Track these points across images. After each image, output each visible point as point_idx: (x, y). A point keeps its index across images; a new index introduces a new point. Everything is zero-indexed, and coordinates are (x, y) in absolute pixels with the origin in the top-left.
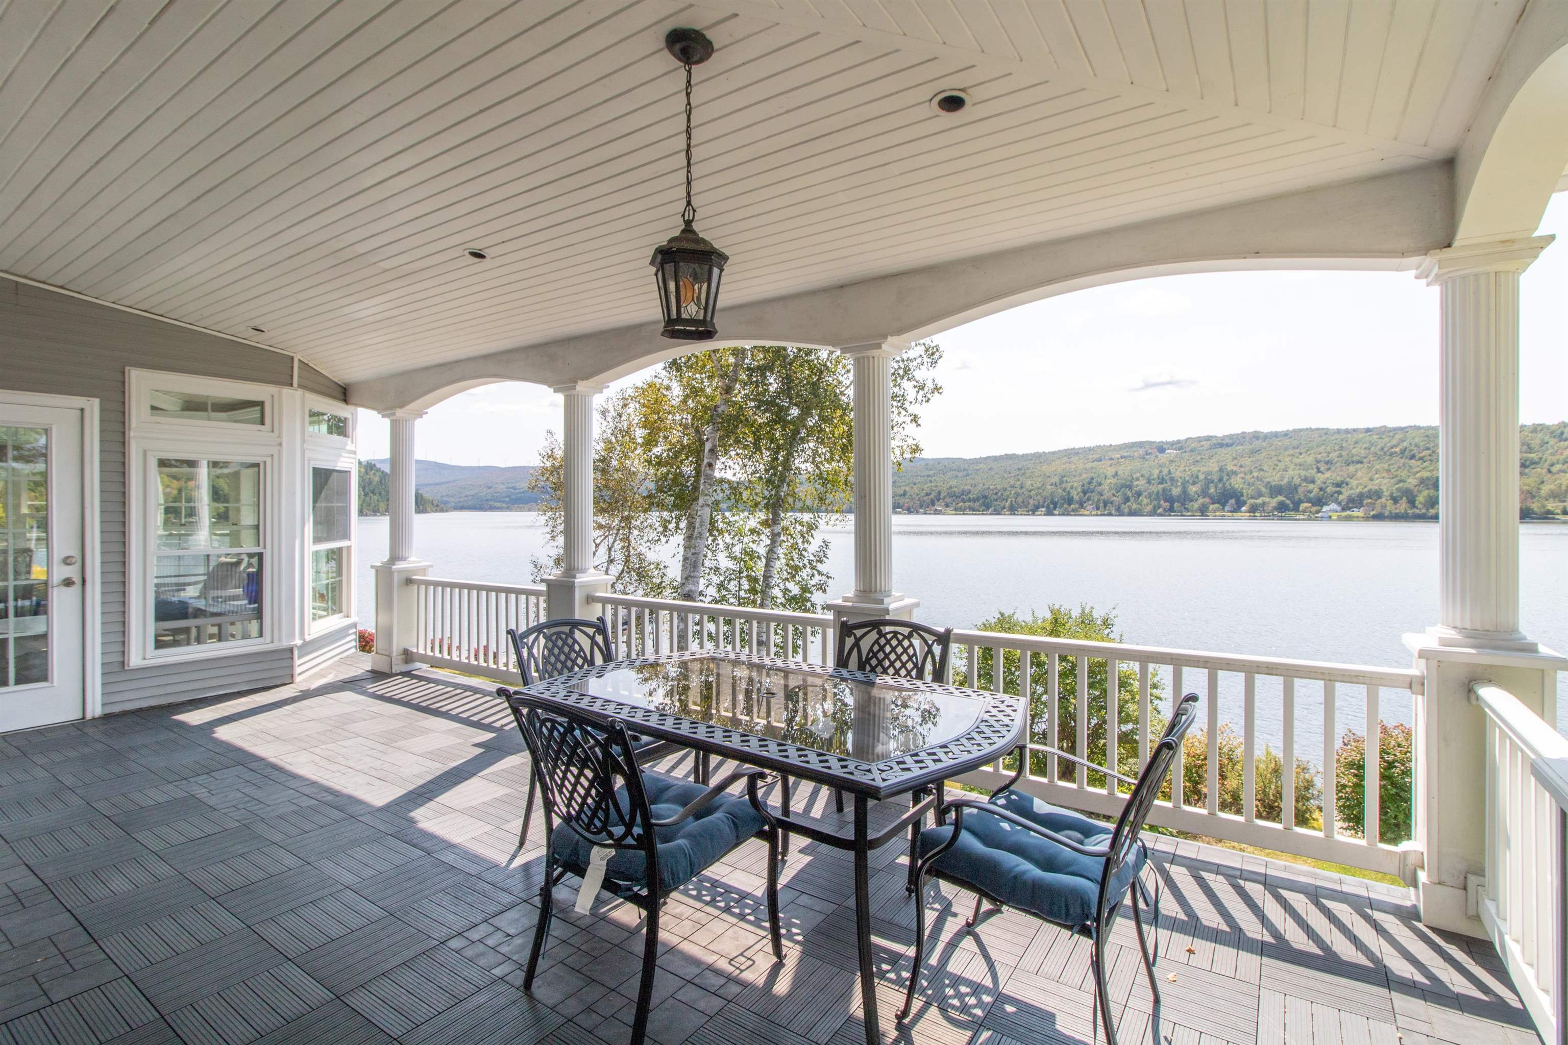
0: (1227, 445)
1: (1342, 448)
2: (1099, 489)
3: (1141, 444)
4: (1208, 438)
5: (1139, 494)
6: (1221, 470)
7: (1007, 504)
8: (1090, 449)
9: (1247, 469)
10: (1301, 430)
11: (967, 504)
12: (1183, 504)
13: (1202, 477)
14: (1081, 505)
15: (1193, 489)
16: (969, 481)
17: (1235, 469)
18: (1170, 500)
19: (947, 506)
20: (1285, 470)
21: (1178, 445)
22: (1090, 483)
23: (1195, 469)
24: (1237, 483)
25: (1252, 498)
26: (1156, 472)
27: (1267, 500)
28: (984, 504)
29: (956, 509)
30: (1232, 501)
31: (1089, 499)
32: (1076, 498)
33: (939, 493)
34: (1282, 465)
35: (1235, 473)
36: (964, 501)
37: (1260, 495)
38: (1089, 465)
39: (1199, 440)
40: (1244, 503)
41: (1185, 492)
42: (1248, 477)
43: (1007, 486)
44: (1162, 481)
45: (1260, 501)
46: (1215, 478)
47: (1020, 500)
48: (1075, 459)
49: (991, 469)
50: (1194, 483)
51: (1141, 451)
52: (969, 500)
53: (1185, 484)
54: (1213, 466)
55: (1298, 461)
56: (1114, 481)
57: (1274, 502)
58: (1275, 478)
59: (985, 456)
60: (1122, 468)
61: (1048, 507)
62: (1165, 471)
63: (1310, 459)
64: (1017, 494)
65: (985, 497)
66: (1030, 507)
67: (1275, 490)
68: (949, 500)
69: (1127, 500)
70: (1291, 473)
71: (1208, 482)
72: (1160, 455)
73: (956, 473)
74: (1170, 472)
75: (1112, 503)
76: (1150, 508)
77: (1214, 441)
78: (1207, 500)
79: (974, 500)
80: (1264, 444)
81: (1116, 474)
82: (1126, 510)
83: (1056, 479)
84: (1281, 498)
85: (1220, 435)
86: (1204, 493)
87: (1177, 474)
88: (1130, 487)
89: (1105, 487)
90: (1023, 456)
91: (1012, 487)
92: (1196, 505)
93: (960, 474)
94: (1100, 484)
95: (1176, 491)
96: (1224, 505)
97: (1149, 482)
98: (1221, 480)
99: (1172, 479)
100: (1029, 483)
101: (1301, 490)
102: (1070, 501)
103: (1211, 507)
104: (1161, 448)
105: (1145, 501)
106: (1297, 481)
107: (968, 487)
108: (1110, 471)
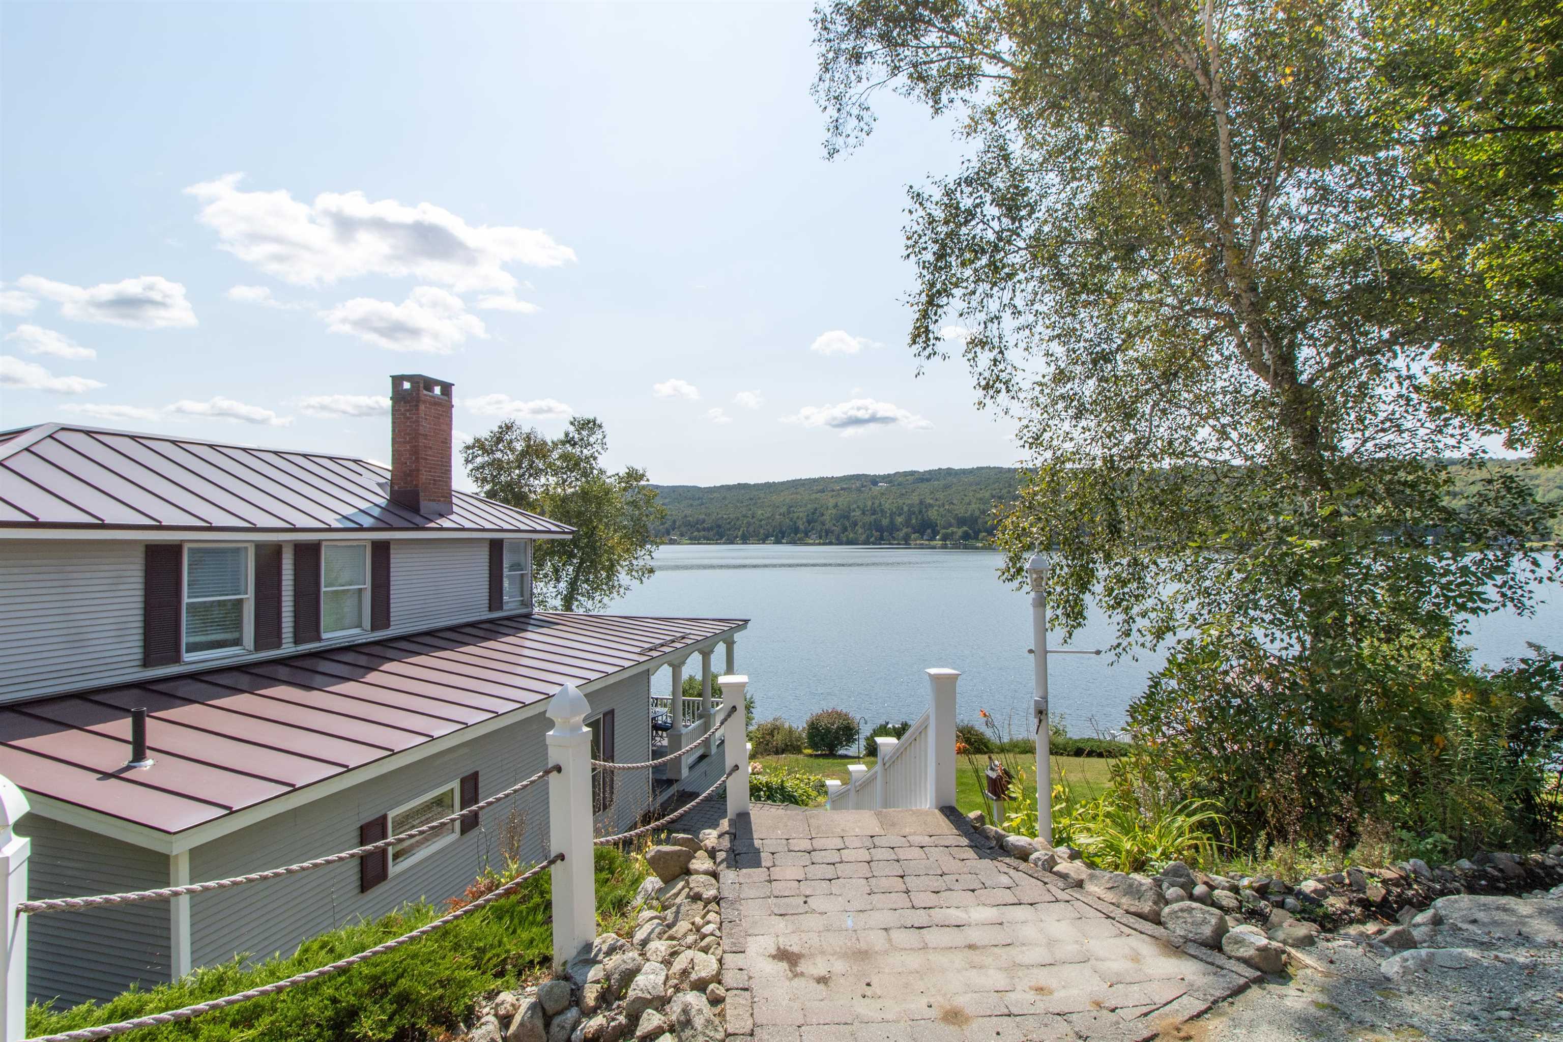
0: (928, 480)
1: (1010, 486)
2: (822, 519)
3: (857, 477)
4: (912, 473)
5: (855, 524)
6: (921, 503)
7: (740, 533)
8: (814, 481)
9: (940, 503)
10: (982, 468)
11: (702, 533)
12: (891, 534)
13: (906, 509)
14: (807, 535)
15: (899, 520)
16: (704, 510)
17: (931, 502)
18: (880, 529)
19: (682, 535)
20: (969, 504)
21: (887, 478)
22: (813, 513)
23: (901, 502)
24: (933, 514)
25: (944, 528)
26: (869, 503)
27: (955, 530)
28: (718, 533)
29: (690, 539)
30: (929, 531)
31: (813, 529)
32: (802, 527)
33: (674, 522)
34: (967, 500)
35: (931, 506)
36: (699, 531)
37: (951, 525)
38: (814, 496)
39: (906, 474)
40: (938, 533)
41: (892, 522)
42: (942, 509)
43: (739, 515)
44: (874, 512)
45: (949, 531)
46: (916, 509)
47: (751, 529)
48: (801, 490)
49: (724, 498)
50: (900, 515)
51: (858, 484)
52: (704, 530)
53: (892, 514)
54: (915, 499)
55: (978, 496)
56: (834, 511)
57: (960, 532)
58: (961, 510)
59: (718, 485)
60: (841, 499)
61: (777, 537)
62: (877, 502)
63: (987, 495)
64: (749, 524)
65: (719, 526)
66: (761, 536)
67: (961, 522)
68: (684, 529)
69: (845, 529)
70: (973, 506)
71: (911, 513)
72: (873, 488)
73: (691, 502)
74: (880, 504)
75: (832, 532)
76: (864, 537)
77: (917, 476)
78: (909, 530)
79: (709, 529)
80: (955, 480)
81: (836, 506)
82: (844, 539)
83: (784, 510)
84: (965, 528)
85: (921, 470)
86: (907, 523)
87: (887, 506)
88: (847, 517)
89: (827, 517)
90: (755, 485)
91: (745, 516)
92: (901, 534)
93: (696, 503)
94: (823, 515)
95: (885, 522)
96: (922, 534)
97: (863, 513)
98: (920, 512)
99: (882, 511)
100: (760, 512)
101: (980, 521)
102: (796, 530)
103: (913, 536)
104: (874, 480)
105: (860, 531)
106: (977, 513)
107: (702, 517)
108: (831, 502)
